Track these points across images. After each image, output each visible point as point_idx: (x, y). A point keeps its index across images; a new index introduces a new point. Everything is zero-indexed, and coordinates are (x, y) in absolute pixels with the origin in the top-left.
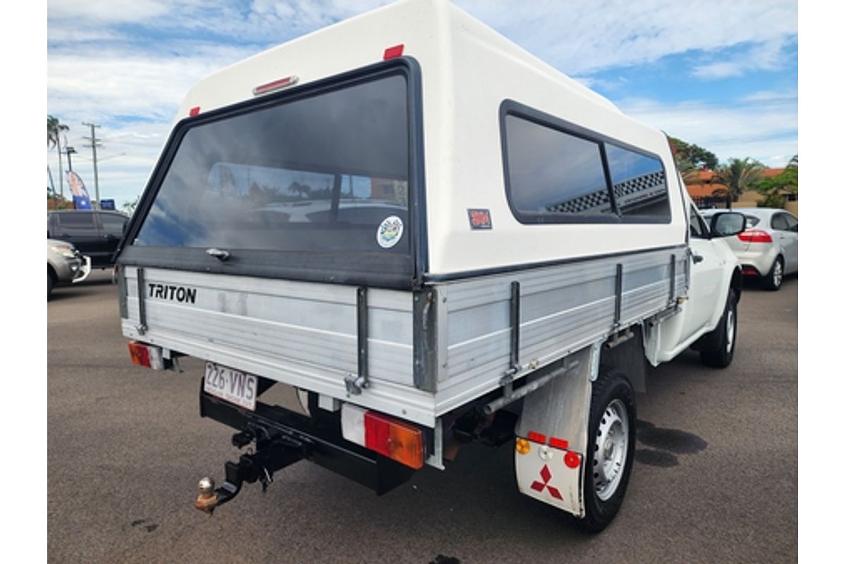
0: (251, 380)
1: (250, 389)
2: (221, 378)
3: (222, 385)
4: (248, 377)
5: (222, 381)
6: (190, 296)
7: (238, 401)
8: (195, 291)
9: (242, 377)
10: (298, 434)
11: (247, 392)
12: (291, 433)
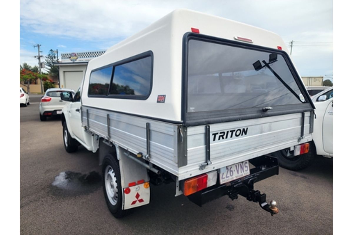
0: (246, 163)
1: (246, 167)
2: (231, 171)
3: (232, 174)
4: (244, 163)
5: (231, 173)
6: (245, 132)
7: (242, 175)
8: (247, 129)
9: (242, 164)
10: (254, 175)
11: (245, 169)
12: (252, 176)
